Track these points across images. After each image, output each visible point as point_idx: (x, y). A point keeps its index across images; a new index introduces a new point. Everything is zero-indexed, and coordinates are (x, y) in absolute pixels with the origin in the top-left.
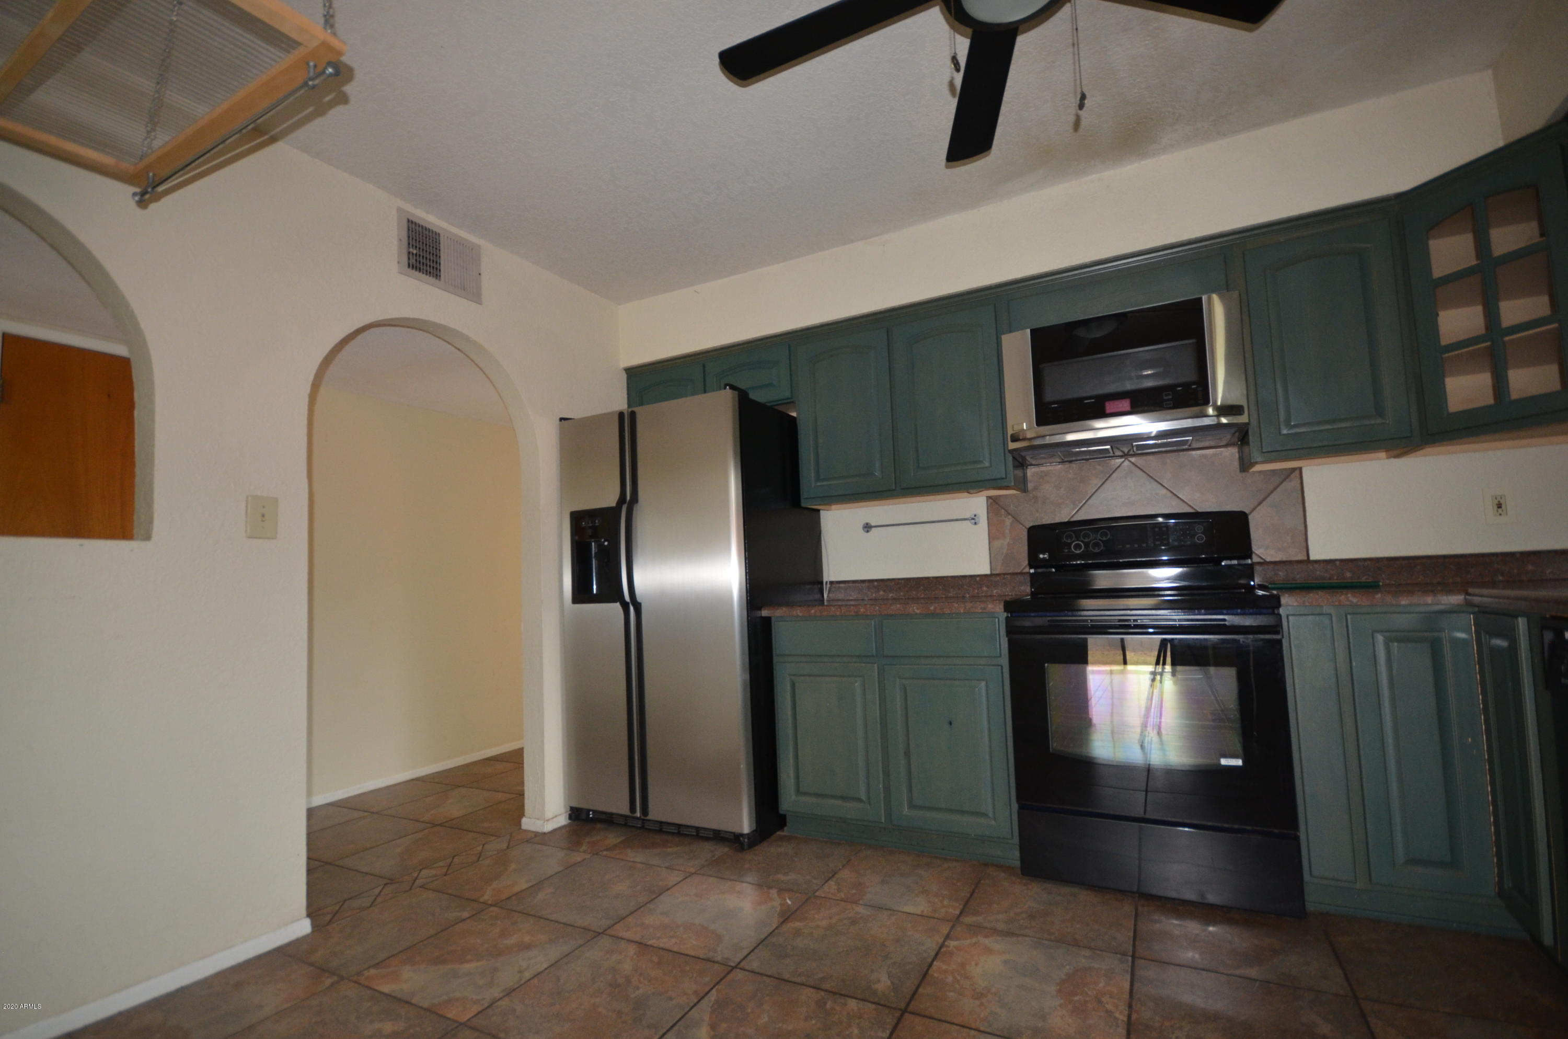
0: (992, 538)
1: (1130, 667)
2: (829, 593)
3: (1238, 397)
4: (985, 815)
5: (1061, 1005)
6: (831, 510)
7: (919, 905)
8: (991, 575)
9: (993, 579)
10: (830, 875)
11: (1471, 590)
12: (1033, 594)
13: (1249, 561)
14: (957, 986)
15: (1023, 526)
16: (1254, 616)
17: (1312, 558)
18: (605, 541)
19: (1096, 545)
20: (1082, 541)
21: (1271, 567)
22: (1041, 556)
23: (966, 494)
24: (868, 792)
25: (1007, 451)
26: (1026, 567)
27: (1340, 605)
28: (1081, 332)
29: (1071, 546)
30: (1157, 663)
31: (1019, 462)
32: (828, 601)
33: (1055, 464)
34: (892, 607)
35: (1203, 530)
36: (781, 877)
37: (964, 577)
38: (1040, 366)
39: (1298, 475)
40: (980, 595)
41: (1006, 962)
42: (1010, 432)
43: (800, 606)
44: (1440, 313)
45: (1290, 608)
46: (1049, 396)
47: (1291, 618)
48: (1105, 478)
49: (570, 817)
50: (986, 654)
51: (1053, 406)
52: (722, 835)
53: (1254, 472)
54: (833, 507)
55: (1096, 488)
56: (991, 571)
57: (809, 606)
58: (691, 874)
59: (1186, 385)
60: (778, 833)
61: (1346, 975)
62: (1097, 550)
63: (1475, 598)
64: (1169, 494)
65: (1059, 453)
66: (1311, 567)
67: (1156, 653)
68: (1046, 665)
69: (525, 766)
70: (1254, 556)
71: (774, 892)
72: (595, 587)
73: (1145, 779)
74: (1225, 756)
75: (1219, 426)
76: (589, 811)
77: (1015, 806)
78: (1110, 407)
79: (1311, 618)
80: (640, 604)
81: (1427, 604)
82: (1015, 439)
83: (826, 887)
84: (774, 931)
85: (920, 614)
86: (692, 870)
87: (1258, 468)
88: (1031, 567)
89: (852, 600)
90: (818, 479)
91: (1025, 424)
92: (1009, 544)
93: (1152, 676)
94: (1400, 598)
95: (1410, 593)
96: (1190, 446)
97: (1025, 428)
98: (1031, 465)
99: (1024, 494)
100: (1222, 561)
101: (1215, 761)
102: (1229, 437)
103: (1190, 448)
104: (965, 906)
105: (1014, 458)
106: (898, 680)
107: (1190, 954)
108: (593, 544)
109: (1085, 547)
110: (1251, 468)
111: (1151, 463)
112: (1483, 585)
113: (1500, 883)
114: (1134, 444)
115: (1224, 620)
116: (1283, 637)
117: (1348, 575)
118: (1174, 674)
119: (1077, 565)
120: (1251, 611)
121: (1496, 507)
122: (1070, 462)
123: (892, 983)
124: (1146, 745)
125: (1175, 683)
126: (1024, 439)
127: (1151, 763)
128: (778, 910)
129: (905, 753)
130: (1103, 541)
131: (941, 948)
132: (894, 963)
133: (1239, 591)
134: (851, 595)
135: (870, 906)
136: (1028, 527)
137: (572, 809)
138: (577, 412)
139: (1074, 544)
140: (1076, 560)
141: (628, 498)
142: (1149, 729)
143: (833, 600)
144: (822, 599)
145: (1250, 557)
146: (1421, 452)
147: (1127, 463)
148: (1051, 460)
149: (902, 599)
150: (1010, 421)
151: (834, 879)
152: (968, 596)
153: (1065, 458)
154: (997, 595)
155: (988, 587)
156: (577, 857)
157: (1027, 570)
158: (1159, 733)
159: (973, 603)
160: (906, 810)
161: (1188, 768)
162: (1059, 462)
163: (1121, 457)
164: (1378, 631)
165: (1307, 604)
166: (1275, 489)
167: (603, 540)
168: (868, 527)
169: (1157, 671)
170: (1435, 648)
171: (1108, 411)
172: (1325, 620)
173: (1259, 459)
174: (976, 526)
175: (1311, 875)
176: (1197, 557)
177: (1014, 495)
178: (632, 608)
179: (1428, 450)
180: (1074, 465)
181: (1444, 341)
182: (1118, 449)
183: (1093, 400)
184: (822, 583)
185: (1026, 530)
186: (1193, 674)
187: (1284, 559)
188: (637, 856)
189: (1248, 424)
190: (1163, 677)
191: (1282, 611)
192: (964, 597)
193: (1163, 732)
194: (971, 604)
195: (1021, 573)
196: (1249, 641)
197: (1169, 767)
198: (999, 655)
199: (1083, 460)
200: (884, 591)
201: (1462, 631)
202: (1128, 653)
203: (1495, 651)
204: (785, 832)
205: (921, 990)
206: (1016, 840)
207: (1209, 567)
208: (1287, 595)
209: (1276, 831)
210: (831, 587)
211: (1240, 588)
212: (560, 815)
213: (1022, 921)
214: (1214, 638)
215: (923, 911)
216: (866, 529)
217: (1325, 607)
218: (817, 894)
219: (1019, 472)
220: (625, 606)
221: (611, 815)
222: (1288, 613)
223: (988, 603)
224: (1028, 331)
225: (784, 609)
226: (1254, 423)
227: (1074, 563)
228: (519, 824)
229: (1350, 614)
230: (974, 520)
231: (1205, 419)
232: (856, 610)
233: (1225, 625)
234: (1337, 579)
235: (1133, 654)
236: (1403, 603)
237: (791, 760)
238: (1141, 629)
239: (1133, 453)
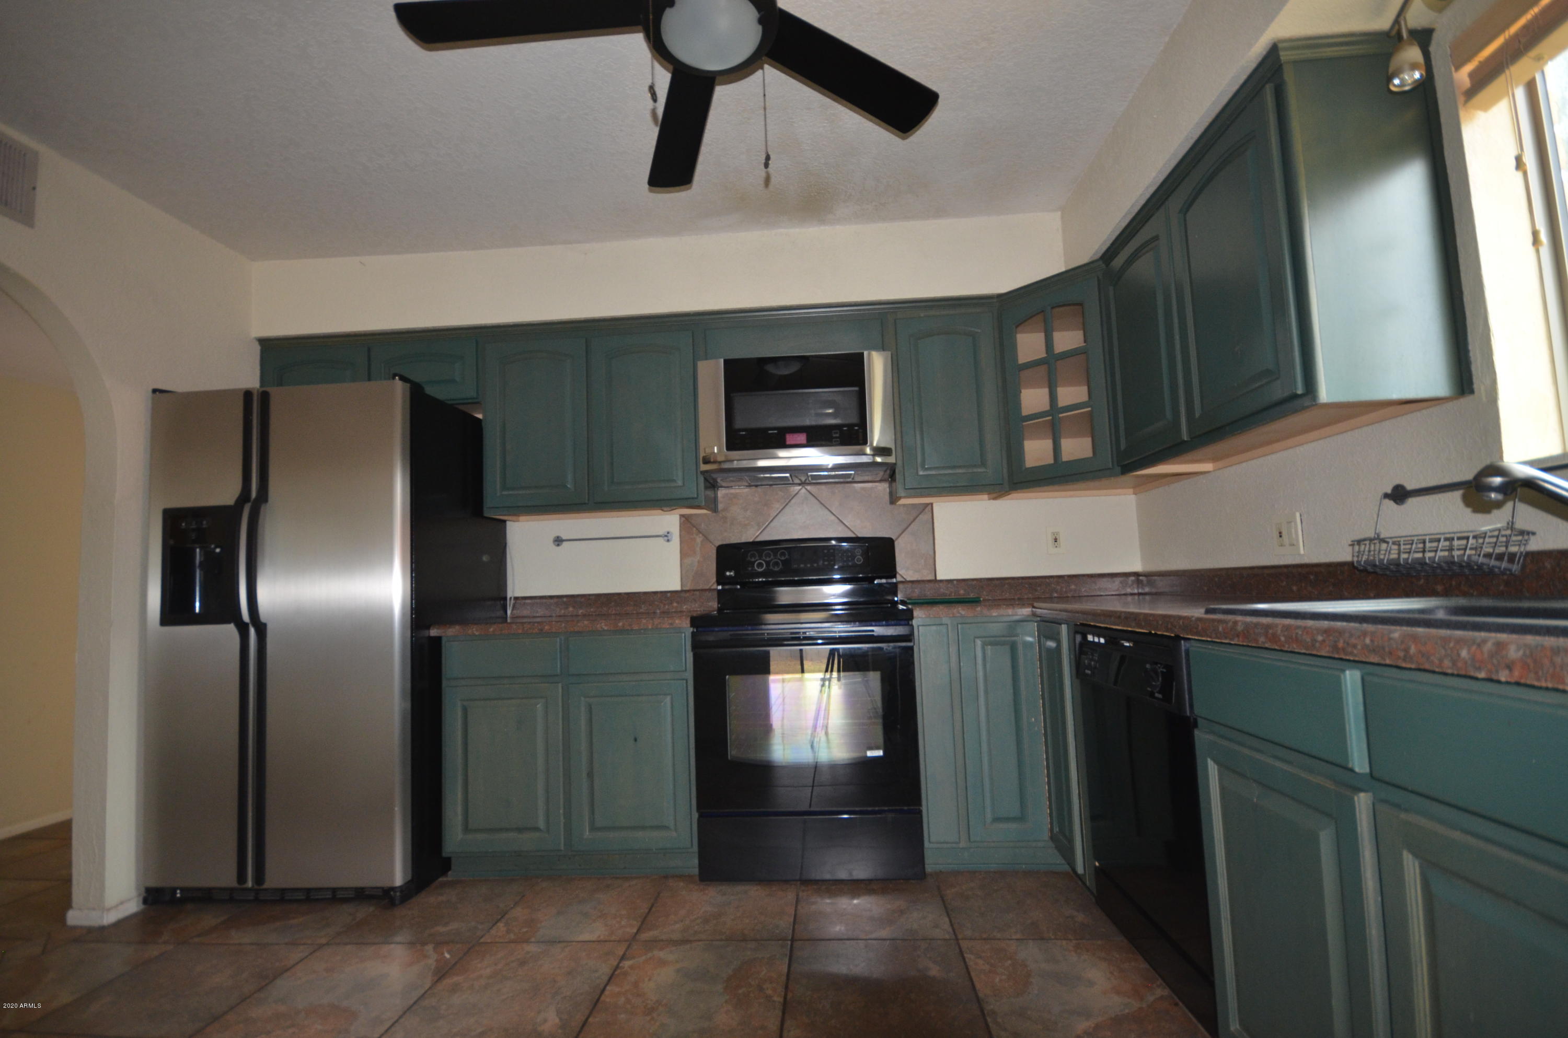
0: (683, 555)
1: (806, 675)
2: (513, 610)
3: (888, 443)
4: (666, 828)
5: (726, 1002)
6: (518, 521)
7: (595, 931)
8: (682, 591)
9: (683, 595)
10: (499, 917)
11: (1036, 604)
12: (720, 610)
13: (894, 580)
14: (629, 1006)
15: (713, 544)
16: (894, 627)
17: (939, 578)
18: (216, 547)
19: (776, 564)
20: (764, 561)
21: (910, 584)
22: (728, 574)
23: (660, 511)
24: (547, 822)
25: (699, 472)
26: (714, 583)
27: (954, 617)
28: (770, 368)
29: (754, 564)
30: (826, 671)
31: (710, 483)
32: (512, 618)
33: (742, 487)
34: (579, 624)
35: (861, 552)
36: (441, 929)
37: (655, 593)
38: (732, 395)
39: (930, 510)
40: (671, 611)
41: (678, 971)
42: (702, 454)
43: (476, 624)
44: (1023, 391)
45: (919, 619)
46: (739, 423)
47: (920, 628)
48: (786, 503)
49: (145, 901)
50: (672, 669)
51: (741, 433)
52: (367, 893)
53: (900, 505)
54: (521, 518)
55: (777, 512)
56: (682, 587)
57: (487, 624)
58: (321, 946)
59: (850, 426)
60: (440, 879)
61: (951, 921)
62: (776, 569)
63: (1037, 610)
64: (837, 521)
65: (746, 477)
66: (937, 586)
67: (825, 661)
68: (727, 677)
69: (75, 843)
70: (898, 576)
71: (429, 948)
72: (197, 604)
73: (813, 775)
74: (871, 748)
75: (874, 464)
76: (174, 890)
77: (696, 815)
78: (790, 438)
79: (934, 628)
80: (265, 625)
81: (1009, 615)
82: (706, 461)
83: (493, 932)
84: (426, 992)
85: (607, 630)
86: (324, 941)
87: (902, 502)
88: (718, 584)
89: (538, 617)
90: (504, 487)
91: (716, 448)
92: (699, 562)
93: (822, 683)
94: (992, 611)
95: (998, 606)
96: (853, 479)
97: (716, 451)
98: (722, 487)
99: (714, 514)
100: (874, 580)
101: (863, 754)
102: (881, 473)
103: (853, 481)
104: (643, 923)
105: (706, 479)
106: (583, 699)
107: (838, 928)
108: (198, 550)
109: (766, 566)
110: (897, 502)
111: (823, 492)
112: (1045, 600)
113: (1051, 830)
114: (809, 474)
115: (873, 631)
116: (914, 644)
117: (962, 592)
118: (839, 679)
119: (759, 582)
120: (893, 622)
121: (1054, 541)
122: (756, 486)
123: (561, 1019)
124: (815, 744)
125: (840, 688)
126: (715, 462)
127: (819, 760)
128: (433, 967)
129: (588, 774)
130: (781, 561)
131: (615, 970)
132: (565, 997)
133: (885, 606)
134: (537, 612)
135: (542, 942)
136: (717, 545)
137: (149, 891)
138: (182, 384)
139: (757, 562)
140: (759, 577)
141: (254, 494)
142: (819, 729)
143: (517, 617)
144: (505, 616)
145: (895, 576)
146: (1010, 496)
147: (803, 491)
148: (739, 483)
149: (592, 615)
150: (702, 443)
151: (503, 920)
152: (658, 611)
153: (752, 482)
154: (686, 610)
155: (678, 603)
156: (153, 951)
157: (715, 586)
158: (827, 734)
159: (661, 618)
160: (587, 834)
161: (846, 762)
162: (747, 486)
163: (799, 484)
164: (978, 637)
165: (932, 616)
166: (914, 520)
167: (213, 546)
168: (558, 541)
169: (826, 677)
170: (1013, 647)
171: (788, 443)
172: (943, 629)
173: (903, 494)
174: (667, 543)
175: (929, 841)
176: (856, 576)
177: (705, 514)
178: (252, 631)
179: (1014, 495)
180: (759, 489)
181: (1025, 412)
182: (797, 477)
183: (776, 432)
184: (505, 599)
185: (715, 549)
186: (856, 677)
187: (919, 579)
188: (243, 937)
189: (895, 464)
190: (831, 683)
191: (915, 622)
192: (655, 613)
193: (830, 731)
194: (659, 621)
195: (710, 590)
196: (890, 648)
197: (833, 763)
198: (684, 669)
199: (767, 485)
200: (574, 607)
201: (1030, 636)
202: (805, 662)
203: (1049, 650)
204: (451, 876)
205: (591, 1020)
206: (695, 848)
207: (865, 585)
208: (918, 609)
209: (906, 808)
210: (515, 603)
211: (888, 603)
212: (129, 900)
213: (696, 927)
214: (865, 647)
215: (599, 936)
216: (557, 543)
217: (944, 619)
218: (482, 940)
219: (710, 493)
220: (243, 629)
221: (209, 890)
222: (919, 624)
223: (675, 618)
224: (722, 361)
225: (457, 627)
226: (900, 463)
227: (757, 580)
228: (62, 919)
229: (960, 624)
230: (667, 537)
231: (864, 457)
232: (540, 627)
233: (873, 635)
234: (954, 596)
235: (810, 663)
236: (994, 614)
237: (460, 795)
238: (811, 640)
239: (808, 482)
